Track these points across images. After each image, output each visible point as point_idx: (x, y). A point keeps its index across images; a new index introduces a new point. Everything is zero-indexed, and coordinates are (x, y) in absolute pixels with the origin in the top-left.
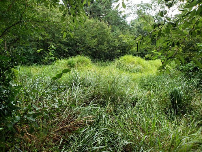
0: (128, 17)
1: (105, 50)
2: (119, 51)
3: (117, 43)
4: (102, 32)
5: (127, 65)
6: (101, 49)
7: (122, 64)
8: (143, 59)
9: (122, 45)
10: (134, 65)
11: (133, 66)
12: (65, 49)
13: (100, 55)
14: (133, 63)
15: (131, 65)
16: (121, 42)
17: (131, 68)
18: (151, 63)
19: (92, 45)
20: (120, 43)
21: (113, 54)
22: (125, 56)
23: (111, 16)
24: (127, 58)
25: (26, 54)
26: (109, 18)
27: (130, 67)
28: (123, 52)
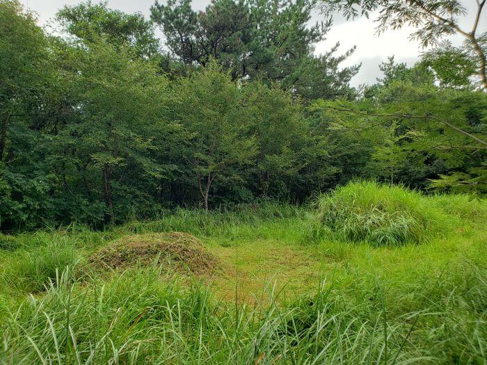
0: (354, 74)
1: (288, 168)
2: (334, 170)
3: (324, 148)
4: (274, 115)
5: (359, 217)
6: (273, 167)
7: (342, 213)
8: (414, 191)
9: (340, 152)
10: (384, 214)
11: (381, 219)
12: (155, 171)
13: (272, 185)
14: (380, 208)
15: (374, 217)
16: (336, 143)
17: (375, 225)
18: (444, 204)
19: (241, 157)
20: (333, 147)
21: (316, 179)
22: (351, 183)
23: (302, 72)
24: (359, 192)
25: (26, 193)
26: (297, 79)
27: (369, 222)
28: (345, 172)
